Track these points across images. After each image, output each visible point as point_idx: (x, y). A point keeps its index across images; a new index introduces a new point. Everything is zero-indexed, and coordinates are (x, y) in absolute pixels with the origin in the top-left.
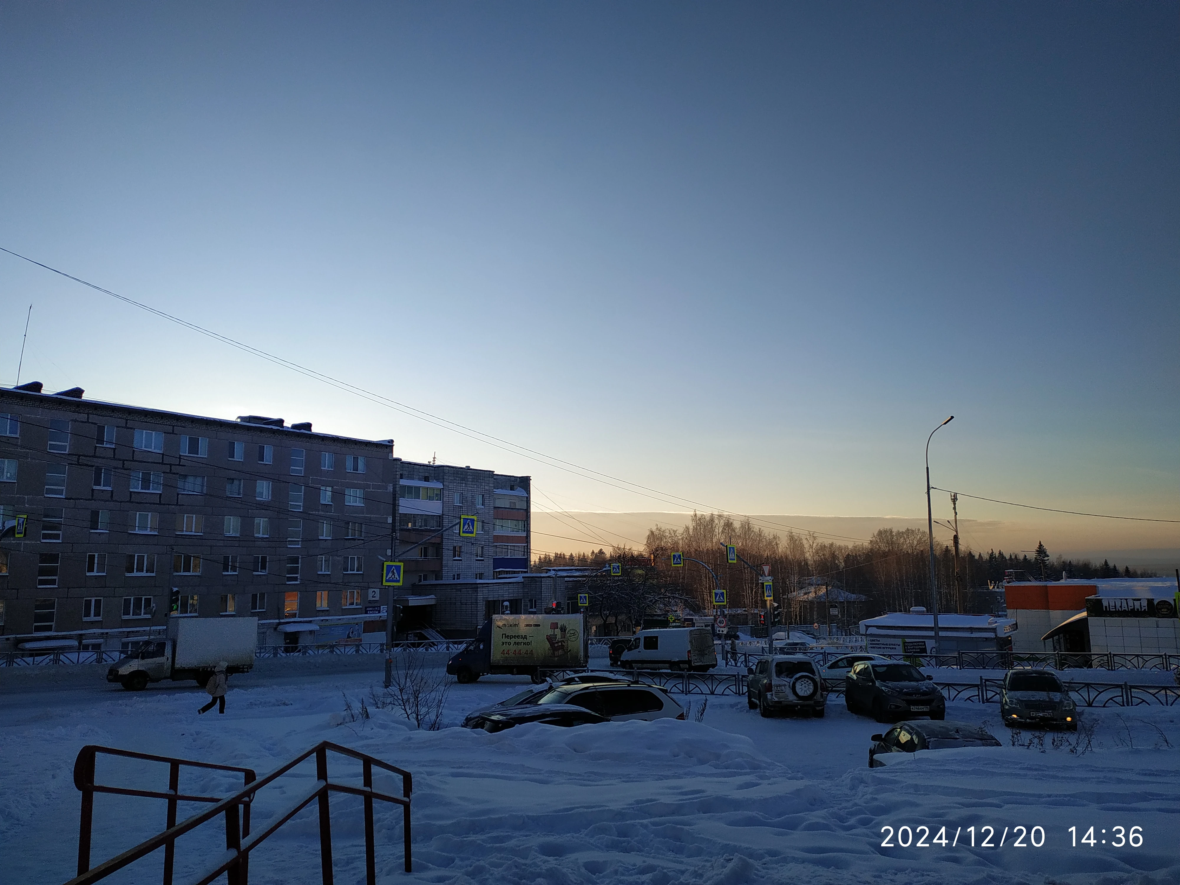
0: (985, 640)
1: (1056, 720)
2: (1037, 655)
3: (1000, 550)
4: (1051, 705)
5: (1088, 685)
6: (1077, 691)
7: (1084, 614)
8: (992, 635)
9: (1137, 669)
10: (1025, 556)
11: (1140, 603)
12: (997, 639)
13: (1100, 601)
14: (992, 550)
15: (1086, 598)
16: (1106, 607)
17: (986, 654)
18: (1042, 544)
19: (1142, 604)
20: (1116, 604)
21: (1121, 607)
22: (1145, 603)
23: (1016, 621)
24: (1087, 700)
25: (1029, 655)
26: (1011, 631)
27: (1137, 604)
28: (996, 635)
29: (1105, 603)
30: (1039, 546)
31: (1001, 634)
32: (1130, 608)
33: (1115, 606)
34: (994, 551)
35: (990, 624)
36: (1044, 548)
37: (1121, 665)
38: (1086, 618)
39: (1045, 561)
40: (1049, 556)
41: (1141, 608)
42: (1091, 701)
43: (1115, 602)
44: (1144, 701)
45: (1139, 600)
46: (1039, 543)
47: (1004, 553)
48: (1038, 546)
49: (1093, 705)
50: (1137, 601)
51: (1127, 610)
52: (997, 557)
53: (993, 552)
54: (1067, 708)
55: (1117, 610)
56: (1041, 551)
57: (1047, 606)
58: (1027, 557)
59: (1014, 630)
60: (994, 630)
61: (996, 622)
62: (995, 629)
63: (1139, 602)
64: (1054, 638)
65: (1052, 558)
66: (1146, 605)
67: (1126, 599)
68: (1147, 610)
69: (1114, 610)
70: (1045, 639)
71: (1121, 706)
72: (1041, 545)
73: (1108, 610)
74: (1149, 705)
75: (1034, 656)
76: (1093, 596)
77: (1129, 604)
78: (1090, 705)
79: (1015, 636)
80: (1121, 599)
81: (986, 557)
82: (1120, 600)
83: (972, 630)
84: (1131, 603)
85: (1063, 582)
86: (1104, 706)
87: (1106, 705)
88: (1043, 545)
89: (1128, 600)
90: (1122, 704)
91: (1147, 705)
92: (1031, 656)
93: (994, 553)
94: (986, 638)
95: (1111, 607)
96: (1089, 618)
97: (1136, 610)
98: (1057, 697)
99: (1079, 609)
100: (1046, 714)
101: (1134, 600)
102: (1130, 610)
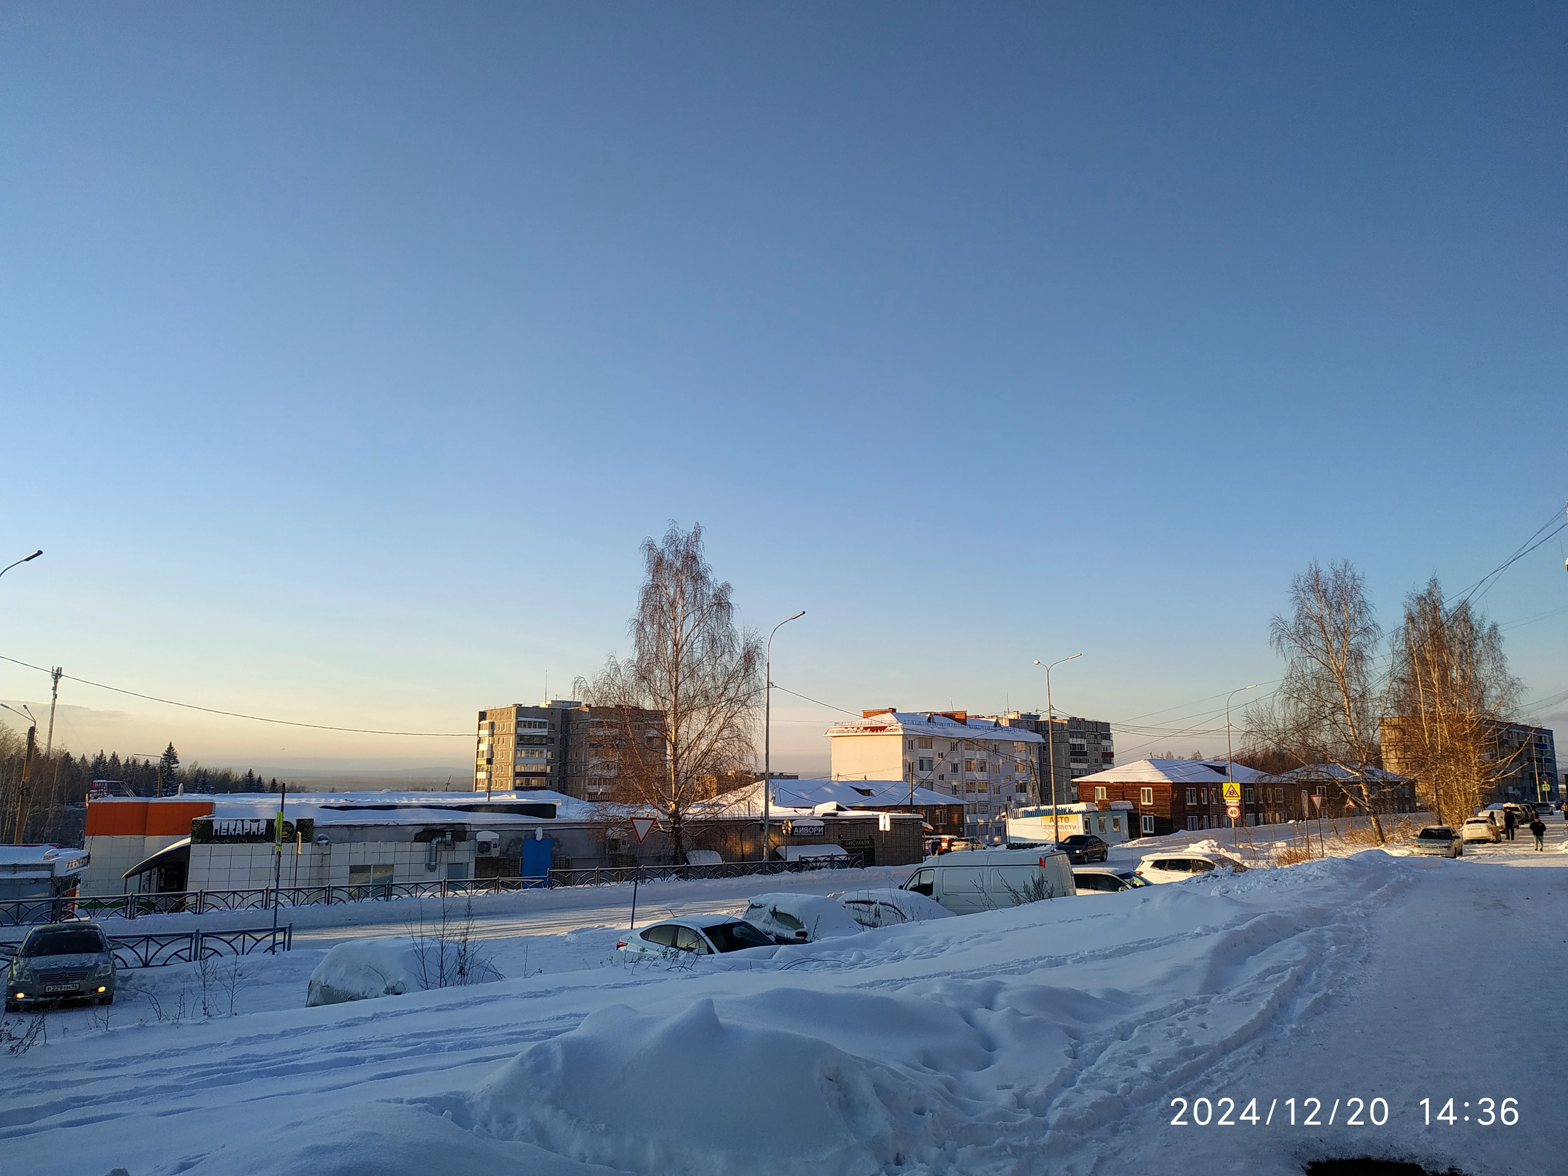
0: (34, 881)
1: (82, 993)
2: (100, 900)
3: (114, 753)
4: (82, 973)
5: (148, 938)
6: (131, 948)
7: (188, 840)
8: (46, 874)
9: (230, 909)
10: (148, 761)
11: (259, 824)
12: (52, 881)
13: (210, 823)
14: (102, 751)
15: (193, 819)
16: (216, 830)
17: (24, 904)
18: (172, 746)
19: (260, 827)
20: (230, 827)
21: (235, 830)
22: (263, 825)
23: (89, 853)
24: (144, 959)
25: (91, 900)
26: (78, 868)
27: (254, 826)
28: (52, 874)
29: (216, 826)
30: (168, 748)
31: (60, 873)
32: (245, 831)
33: (228, 829)
34: (104, 753)
35: (46, 858)
36: (174, 751)
37: (212, 906)
38: (187, 846)
39: (173, 769)
40: (179, 763)
41: (258, 831)
42: (149, 958)
43: (228, 824)
44: (216, 951)
45: (258, 821)
46: (169, 744)
47: (119, 756)
48: (166, 749)
49: (150, 964)
50: (255, 822)
51: (241, 834)
52: (108, 762)
53: (102, 755)
54: (102, 974)
55: (229, 834)
56: (170, 756)
57: (144, 831)
58: (150, 763)
59: (84, 866)
60: (51, 867)
61: (58, 855)
62: (53, 865)
63: (257, 823)
64: (143, 874)
65: (184, 764)
66: (265, 826)
67: (243, 821)
68: (264, 834)
69: (226, 834)
70: (127, 876)
71: (187, 961)
72: (171, 748)
73: (218, 834)
74: (221, 956)
75: (97, 902)
76: (205, 816)
77: (245, 827)
78: (146, 965)
79: (85, 873)
80: (237, 820)
81: (90, 760)
82: (235, 822)
83: (15, 868)
84: (247, 826)
85: (178, 798)
86: (164, 965)
87: (167, 963)
88: (174, 747)
89: (244, 822)
90: (188, 959)
91: (220, 957)
92: (94, 902)
93: (104, 756)
94: (36, 880)
95: (222, 831)
96: (192, 845)
97: (252, 834)
98: (90, 959)
99: (183, 834)
100: (69, 986)
101: (252, 821)
102: (244, 834)
